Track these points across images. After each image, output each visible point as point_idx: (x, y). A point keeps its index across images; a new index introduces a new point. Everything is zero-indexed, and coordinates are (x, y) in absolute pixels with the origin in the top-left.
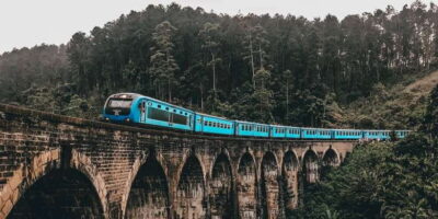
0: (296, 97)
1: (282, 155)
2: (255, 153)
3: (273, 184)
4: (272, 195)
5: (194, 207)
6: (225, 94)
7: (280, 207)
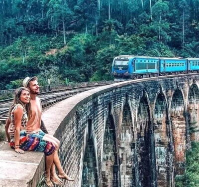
0: (192, 28)
1: (187, 90)
2: (167, 91)
3: (180, 119)
4: (179, 131)
5: (123, 148)
6: (120, 25)
7: (187, 142)
